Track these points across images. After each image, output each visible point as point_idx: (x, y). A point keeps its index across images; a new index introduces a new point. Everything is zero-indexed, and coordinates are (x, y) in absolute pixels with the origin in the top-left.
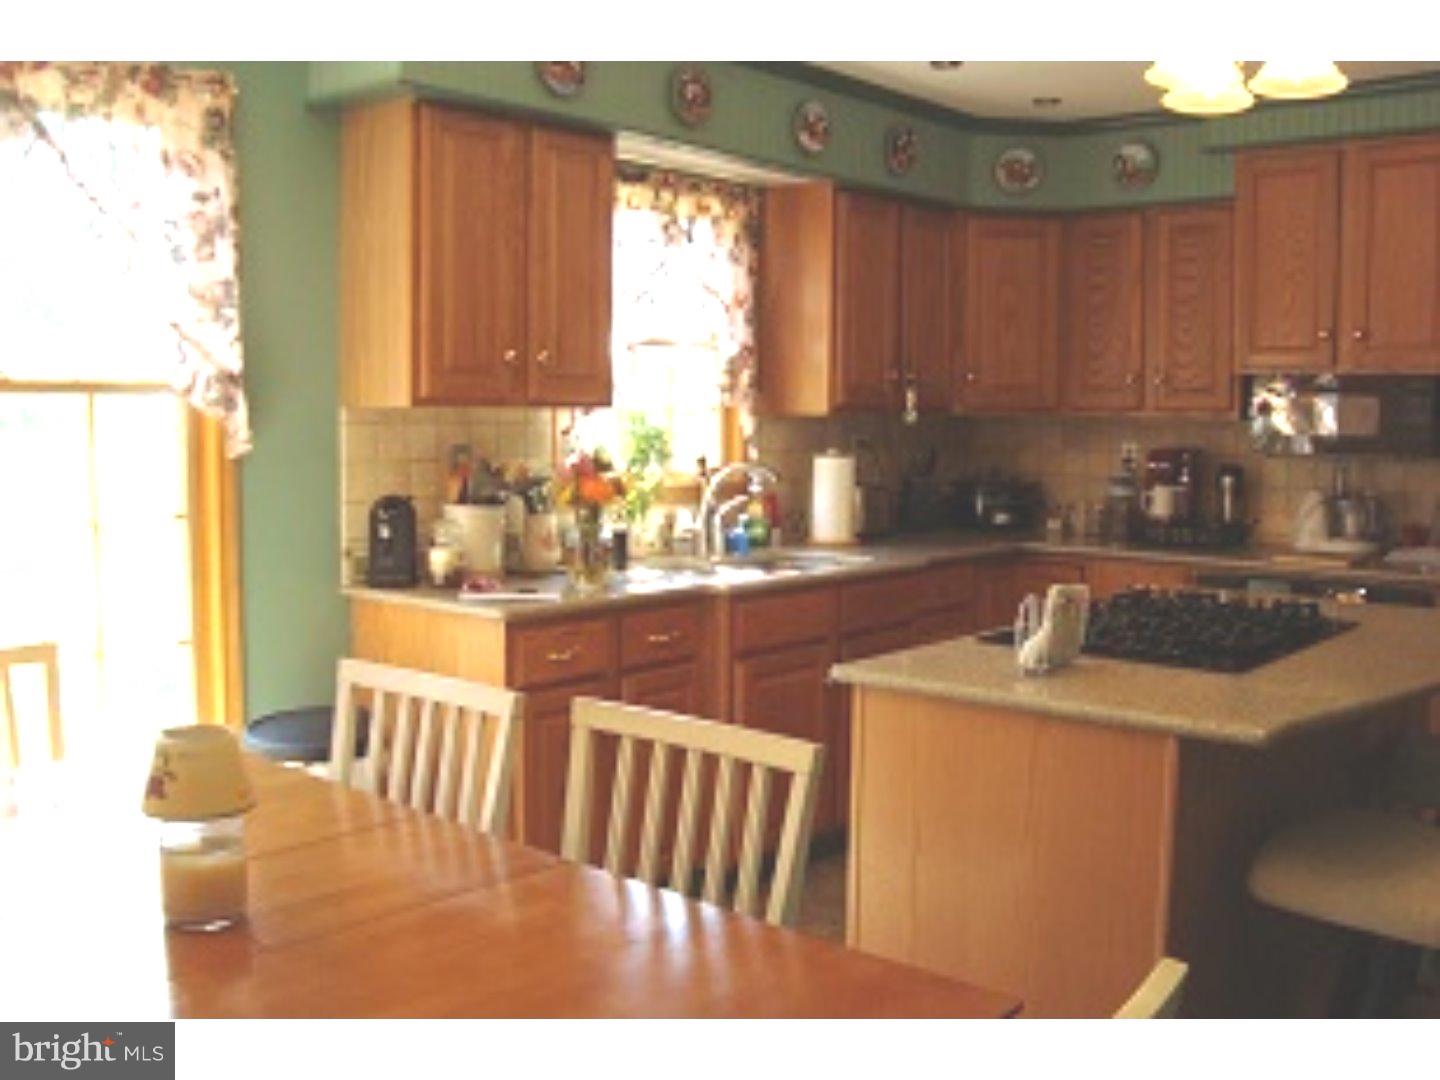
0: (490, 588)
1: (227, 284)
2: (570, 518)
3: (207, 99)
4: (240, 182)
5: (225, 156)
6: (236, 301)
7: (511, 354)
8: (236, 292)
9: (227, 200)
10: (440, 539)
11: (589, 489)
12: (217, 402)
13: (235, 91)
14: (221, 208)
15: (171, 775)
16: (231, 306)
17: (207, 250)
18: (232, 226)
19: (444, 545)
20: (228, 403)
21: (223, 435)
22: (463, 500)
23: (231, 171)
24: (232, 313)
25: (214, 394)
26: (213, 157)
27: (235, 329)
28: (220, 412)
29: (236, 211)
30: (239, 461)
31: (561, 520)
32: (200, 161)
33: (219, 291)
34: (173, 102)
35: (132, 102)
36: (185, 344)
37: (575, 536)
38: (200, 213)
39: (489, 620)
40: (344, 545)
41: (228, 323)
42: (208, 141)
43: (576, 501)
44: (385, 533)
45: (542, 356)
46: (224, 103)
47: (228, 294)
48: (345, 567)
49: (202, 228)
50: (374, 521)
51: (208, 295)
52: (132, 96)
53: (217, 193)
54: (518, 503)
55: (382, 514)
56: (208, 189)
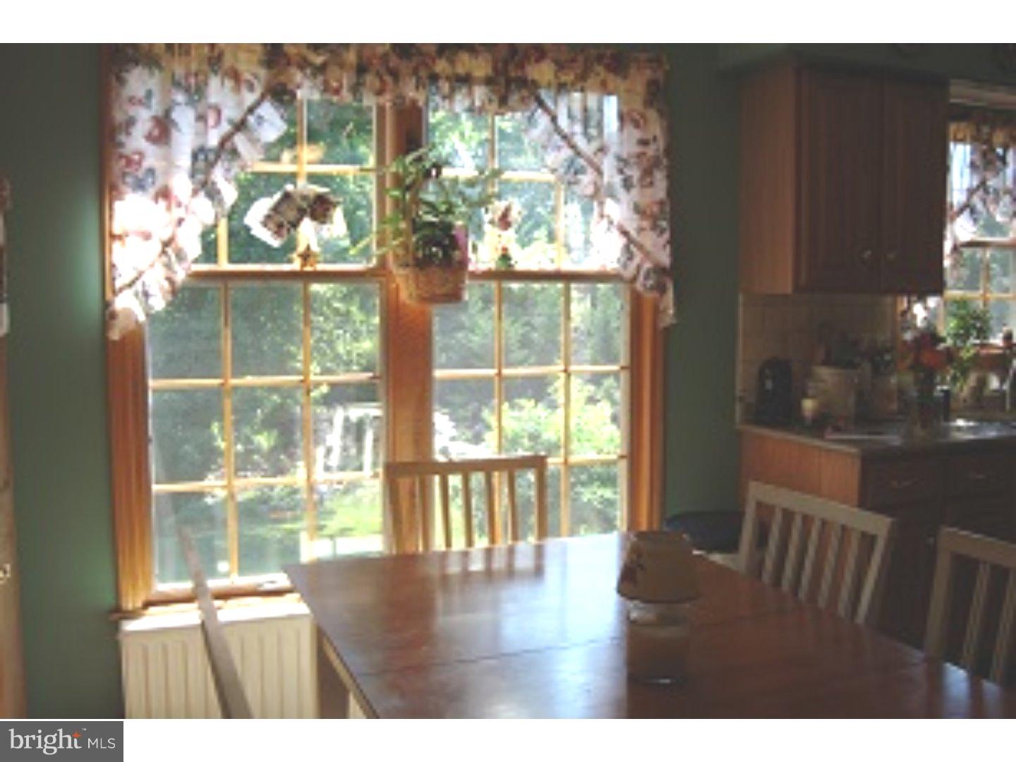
0: (847, 431)
1: (661, 203)
2: (909, 378)
3: (648, 73)
4: (671, 131)
5: (661, 113)
6: (668, 216)
7: (868, 254)
8: (668, 209)
9: (661, 144)
10: (810, 392)
11: (926, 358)
12: (652, 288)
13: (667, 67)
14: (658, 150)
15: (641, 566)
16: (665, 219)
17: (648, 180)
18: (665, 162)
19: (813, 397)
20: (661, 289)
21: (657, 311)
22: (826, 363)
23: (665, 124)
24: (664, 224)
25: (650, 282)
26: (652, 114)
27: (667, 236)
28: (654, 294)
29: (668, 151)
30: (666, 329)
31: (902, 379)
32: (643, 116)
33: (656, 209)
34: (625, 77)
35: (599, 79)
36: (632, 246)
37: (913, 393)
38: (644, 154)
39: (848, 454)
40: (738, 393)
41: (662, 231)
42: (649, 103)
43: (916, 366)
44: (769, 385)
45: (891, 256)
46: (660, 76)
47: (662, 211)
48: (738, 409)
49: (645, 163)
50: (761, 377)
51: (648, 212)
52: (598, 74)
53: (655, 139)
54: (867, 366)
55: (767, 371)
56: (650, 137)
